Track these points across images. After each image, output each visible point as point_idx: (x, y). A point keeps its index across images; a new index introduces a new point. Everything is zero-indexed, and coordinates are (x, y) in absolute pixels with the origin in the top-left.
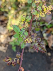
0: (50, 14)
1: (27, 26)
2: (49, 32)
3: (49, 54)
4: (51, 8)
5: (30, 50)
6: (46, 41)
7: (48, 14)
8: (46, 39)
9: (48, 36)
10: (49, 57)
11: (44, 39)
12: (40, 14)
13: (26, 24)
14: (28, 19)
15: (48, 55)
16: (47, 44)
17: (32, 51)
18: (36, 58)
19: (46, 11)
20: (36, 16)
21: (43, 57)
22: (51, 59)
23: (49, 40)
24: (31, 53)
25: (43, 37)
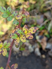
0: (32, 38)
1: (6, 54)
2: (41, 34)
3: (44, 56)
4: (34, 31)
5: (23, 54)
6: (39, 44)
7: (30, 39)
8: (39, 41)
9: (41, 38)
10: (44, 60)
11: (37, 42)
12: (21, 38)
13: (5, 52)
14: (6, 46)
15: (42, 57)
16: (40, 47)
17: (26, 55)
18: (30, 61)
19: (27, 34)
20: (17, 41)
21: (38, 59)
22: (46, 61)
23: (42, 43)
24: (25, 57)
25: (36, 40)
